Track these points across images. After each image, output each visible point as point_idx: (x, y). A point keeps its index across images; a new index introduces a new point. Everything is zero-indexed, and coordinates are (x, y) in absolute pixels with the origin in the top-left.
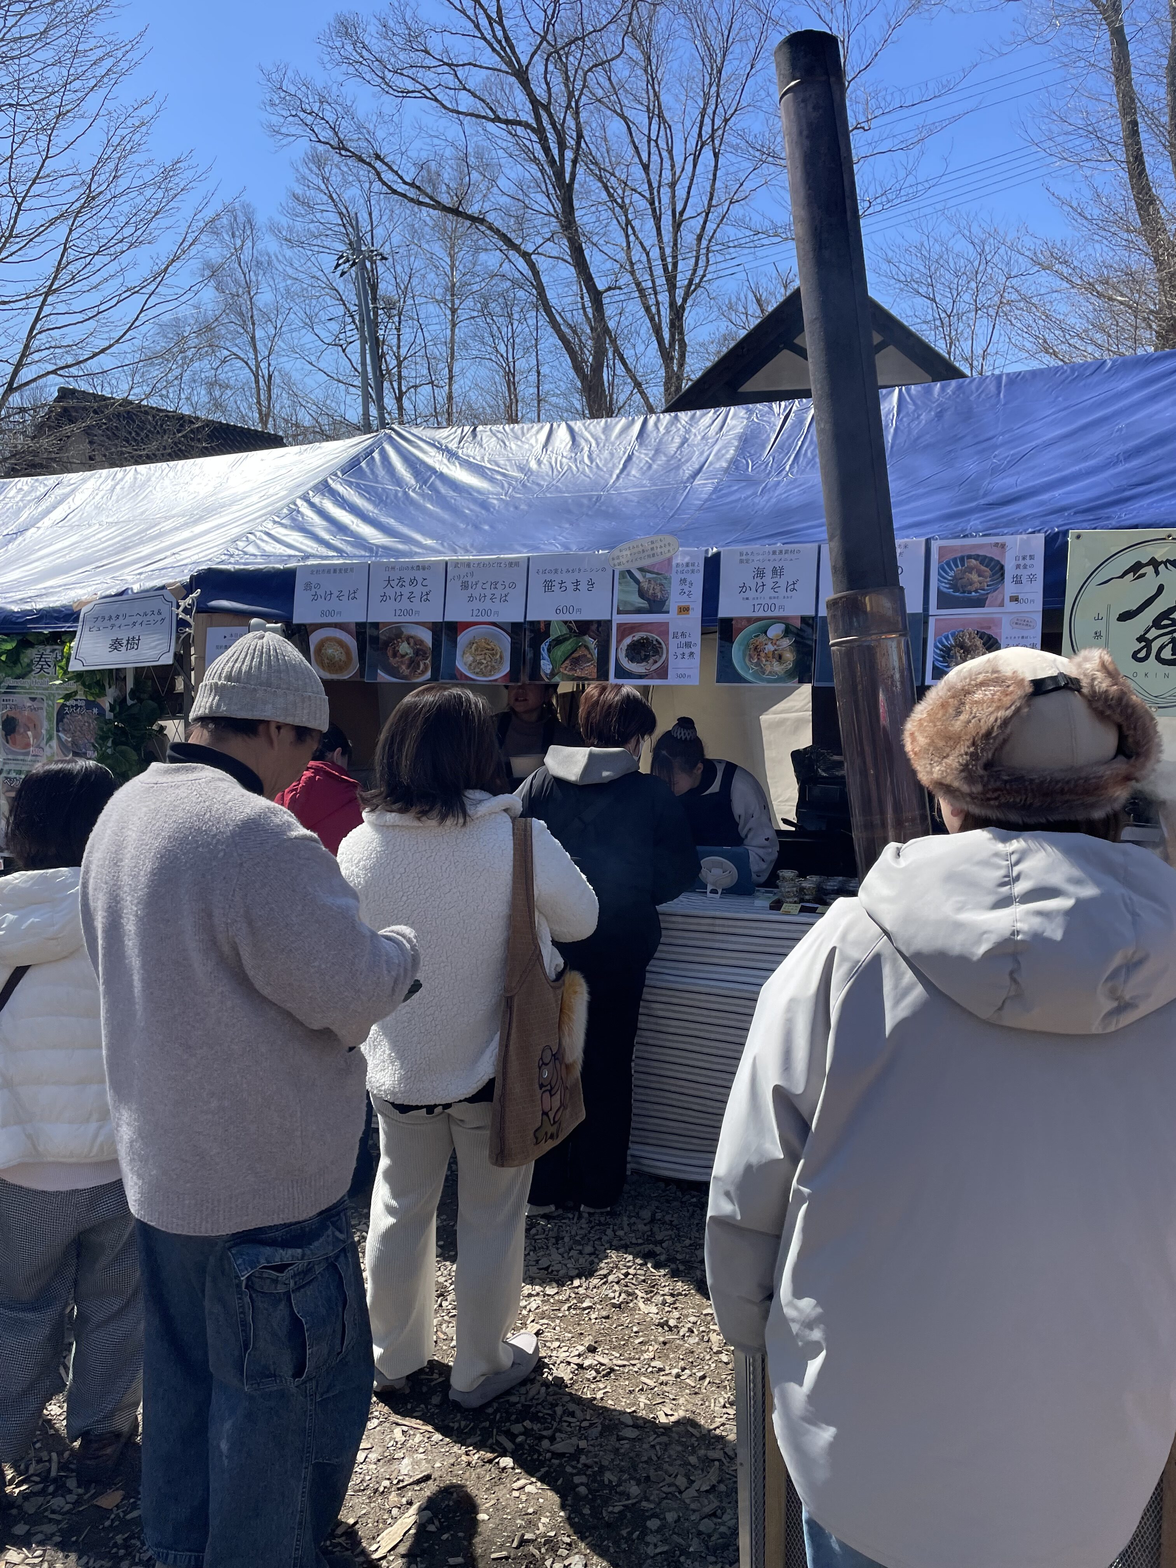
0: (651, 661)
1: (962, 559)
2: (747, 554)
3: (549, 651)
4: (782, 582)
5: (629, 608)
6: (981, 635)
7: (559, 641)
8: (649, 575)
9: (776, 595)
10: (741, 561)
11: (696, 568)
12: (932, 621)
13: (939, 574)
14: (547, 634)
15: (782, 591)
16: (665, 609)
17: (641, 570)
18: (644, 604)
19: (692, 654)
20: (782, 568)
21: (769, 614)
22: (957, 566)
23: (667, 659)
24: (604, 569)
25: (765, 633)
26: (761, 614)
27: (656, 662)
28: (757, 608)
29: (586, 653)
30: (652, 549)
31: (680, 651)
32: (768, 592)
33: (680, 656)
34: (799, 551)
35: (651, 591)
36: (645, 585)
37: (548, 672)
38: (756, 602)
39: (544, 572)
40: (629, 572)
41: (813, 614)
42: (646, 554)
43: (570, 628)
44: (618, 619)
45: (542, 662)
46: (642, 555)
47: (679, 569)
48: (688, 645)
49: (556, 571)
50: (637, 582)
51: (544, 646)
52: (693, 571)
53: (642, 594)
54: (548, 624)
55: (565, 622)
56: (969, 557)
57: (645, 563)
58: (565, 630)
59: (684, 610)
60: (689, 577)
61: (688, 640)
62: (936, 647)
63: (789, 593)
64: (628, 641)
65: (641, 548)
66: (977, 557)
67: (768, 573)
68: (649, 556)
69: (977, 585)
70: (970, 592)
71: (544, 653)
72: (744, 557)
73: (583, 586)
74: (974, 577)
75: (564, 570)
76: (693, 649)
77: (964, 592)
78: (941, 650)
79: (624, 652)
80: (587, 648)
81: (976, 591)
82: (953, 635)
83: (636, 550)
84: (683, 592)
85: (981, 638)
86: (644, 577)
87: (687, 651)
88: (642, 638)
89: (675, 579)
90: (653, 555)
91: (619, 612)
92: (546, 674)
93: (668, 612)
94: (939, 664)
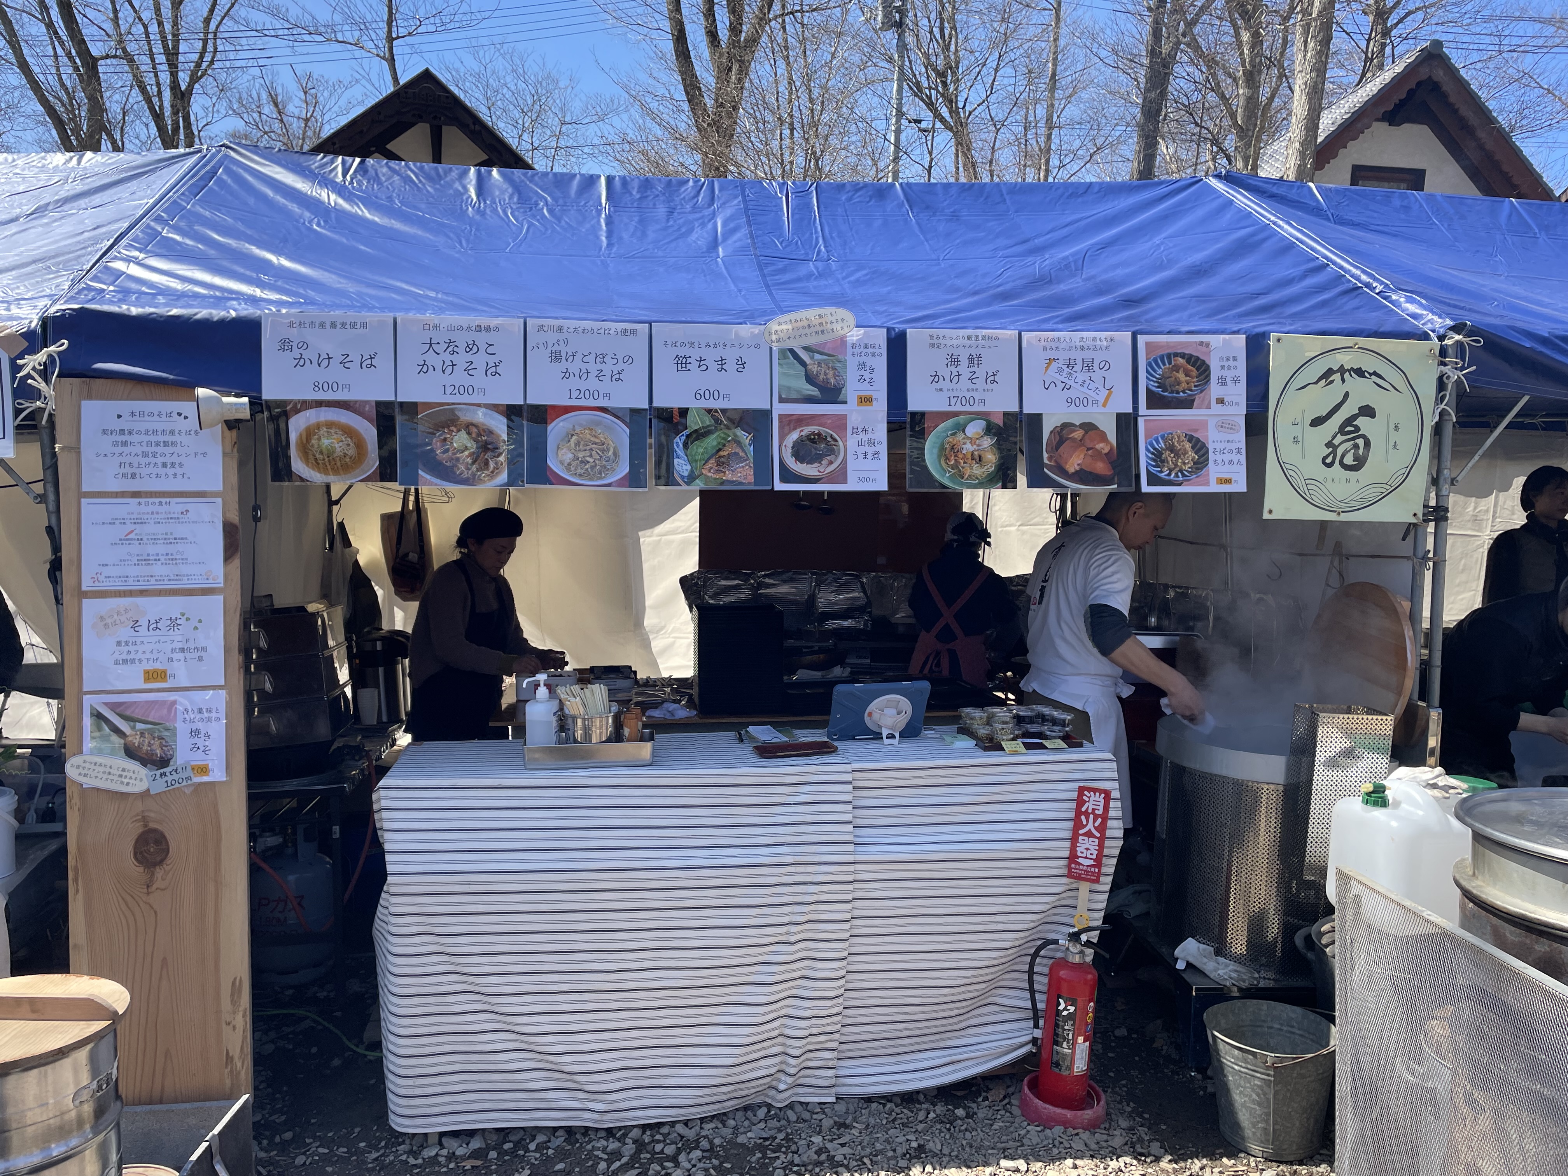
0: (825, 462)
2: (938, 338)
3: (686, 445)
4: (981, 372)
5: (794, 396)
8: (818, 357)
9: (974, 387)
10: (932, 345)
11: (877, 351)
12: (1141, 422)
13: (1148, 372)
14: (683, 425)
15: (980, 383)
16: (841, 398)
17: (806, 348)
18: (814, 391)
19: (876, 453)
20: (979, 356)
21: (968, 408)
23: (844, 461)
24: (757, 346)
25: (964, 431)
26: (958, 408)
27: (831, 463)
28: (953, 401)
29: (738, 450)
30: (821, 324)
31: (861, 450)
32: (965, 383)
33: (861, 457)
34: (997, 338)
35: (822, 376)
36: (814, 369)
37: (686, 474)
38: (952, 394)
39: (675, 345)
40: (792, 351)
41: (1016, 409)
42: (813, 329)
43: (717, 420)
44: (779, 409)
45: (676, 461)
46: (807, 331)
47: (857, 350)
48: (871, 443)
49: (692, 345)
50: (803, 363)
51: (679, 441)
52: (873, 354)
53: (810, 379)
54: (684, 412)
55: (709, 411)
56: (1176, 355)
57: (811, 341)
58: (708, 421)
59: (865, 400)
60: (870, 361)
61: (870, 436)
62: (1147, 450)
63: (989, 386)
64: (795, 436)
65: (805, 323)
66: (1183, 356)
67: (964, 362)
68: (817, 333)
69: (1184, 385)
70: (1178, 393)
71: (680, 451)
72: (935, 341)
73: (731, 366)
74: (1181, 376)
75: (703, 345)
76: (877, 448)
77: (1172, 392)
78: (1153, 454)
79: (790, 450)
80: (739, 443)
81: (1184, 392)
83: (800, 324)
84: (862, 379)
85: (1190, 441)
86: (812, 358)
87: (870, 450)
88: (813, 433)
89: (852, 363)
90: (823, 332)
91: (782, 400)
92: (682, 477)
93: (846, 403)
94: (1152, 469)
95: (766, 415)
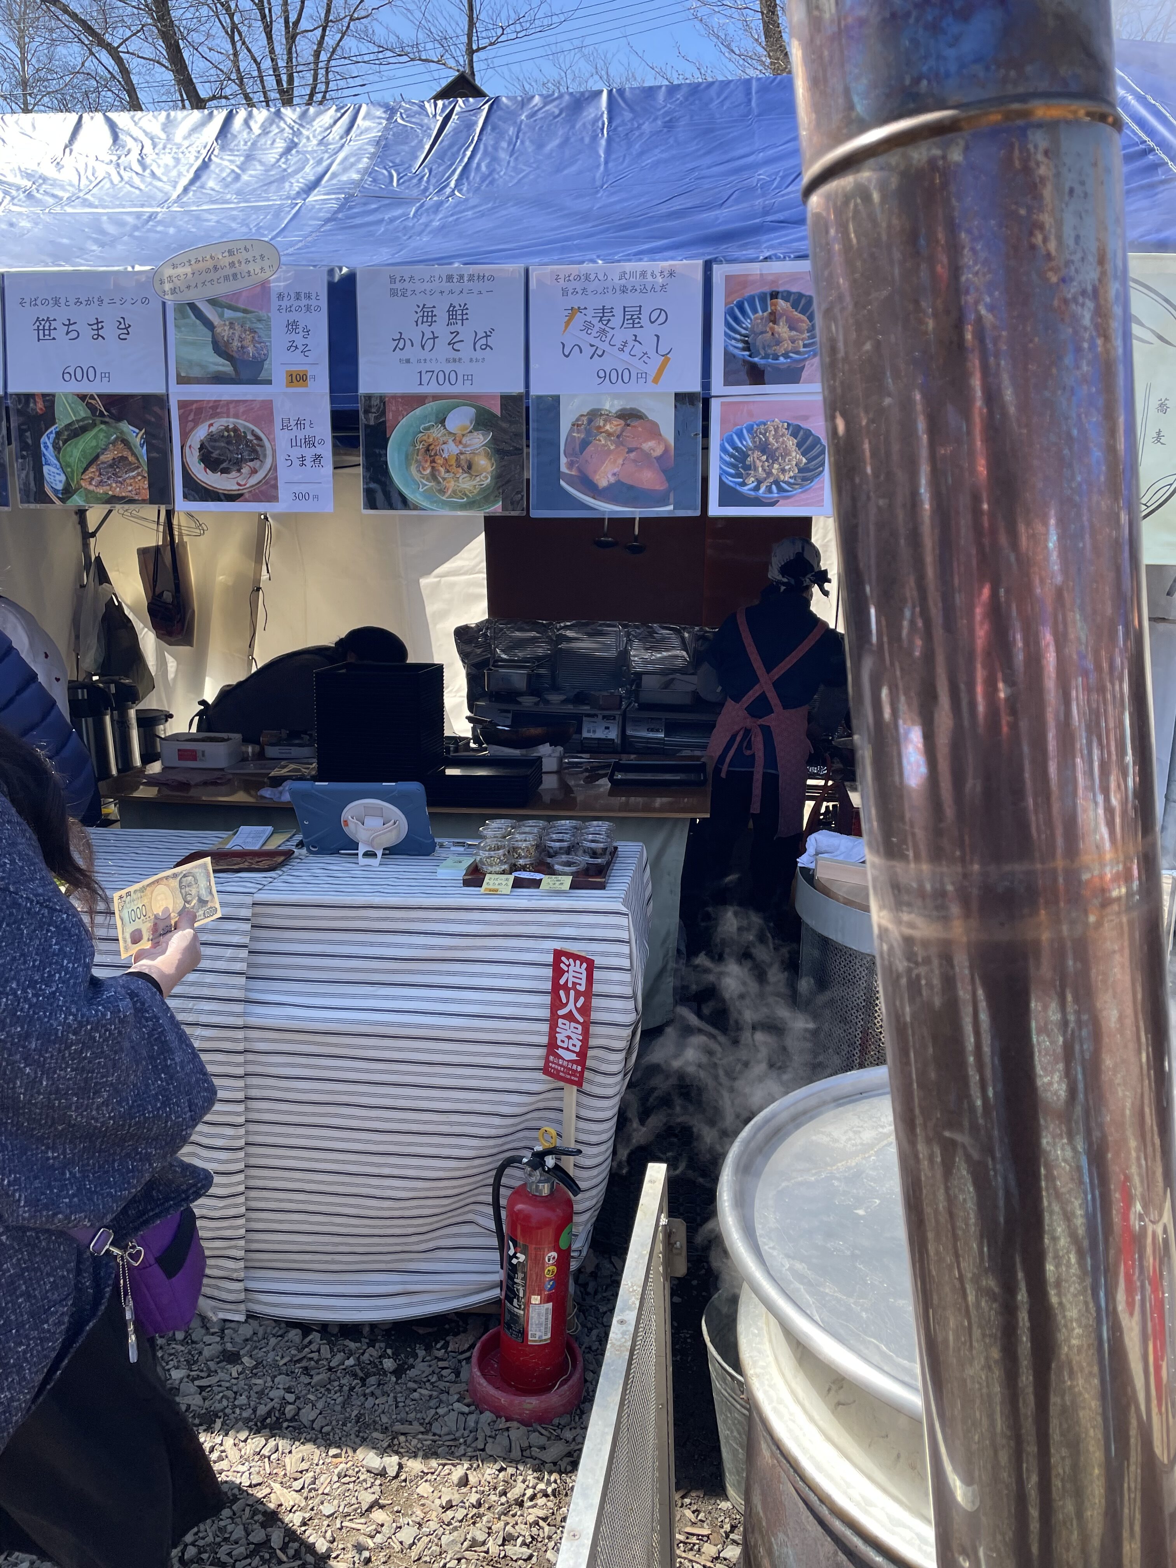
0: (245, 470)
1: (763, 298)
2: (402, 280)
3: (57, 448)
4: (466, 332)
5: (196, 372)
6: (796, 431)
7: (75, 432)
8: (228, 313)
9: (457, 355)
10: (394, 293)
11: (313, 303)
12: (715, 407)
13: (728, 324)
14: (49, 417)
15: (466, 350)
16: (263, 376)
17: (213, 302)
18: (224, 366)
19: (317, 458)
20: (464, 308)
21: (447, 389)
22: (755, 311)
23: (274, 468)
24: (145, 300)
25: (443, 422)
26: (431, 388)
27: (254, 471)
28: (426, 377)
29: (126, 453)
30: (232, 265)
31: (296, 452)
32: (443, 350)
33: (296, 463)
34: (492, 278)
35: (236, 344)
36: (224, 331)
37: (60, 487)
38: (424, 367)
39: (34, 303)
40: (193, 306)
41: (520, 389)
42: (221, 273)
43: (92, 408)
44: (177, 394)
45: (46, 469)
46: (214, 276)
47: (285, 303)
48: (310, 442)
49: (57, 302)
50: (208, 324)
51: (47, 440)
52: (308, 308)
53: (220, 348)
54: (49, 399)
55: (83, 397)
56: (774, 295)
57: (221, 290)
58: (83, 412)
59: (298, 378)
60: (304, 319)
61: (308, 432)
62: (723, 449)
63: (479, 354)
64: (201, 433)
65: (210, 264)
66: (787, 296)
67: (442, 315)
68: (226, 278)
69: (787, 345)
70: (776, 357)
71: (49, 453)
72: (398, 286)
73: (110, 331)
74: (782, 329)
75: (72, 301)
76: (319, 450)
77: (766, 357)
78: (732, 456)
79: (196, 454)
80: (126, 443)
81: (785, 355)
82: (750, 429)
83: (201, 265)
84: (292, 346)
85: (794, 435)
86: (221, 316)
87: (309, 453)
88: (227, 429)
89: (278, 321)
90: (235, 276)
91: (181, 380)
92: (55, 491)
93: (269, 382)
94: (729, 481)
95: (161, 401)
